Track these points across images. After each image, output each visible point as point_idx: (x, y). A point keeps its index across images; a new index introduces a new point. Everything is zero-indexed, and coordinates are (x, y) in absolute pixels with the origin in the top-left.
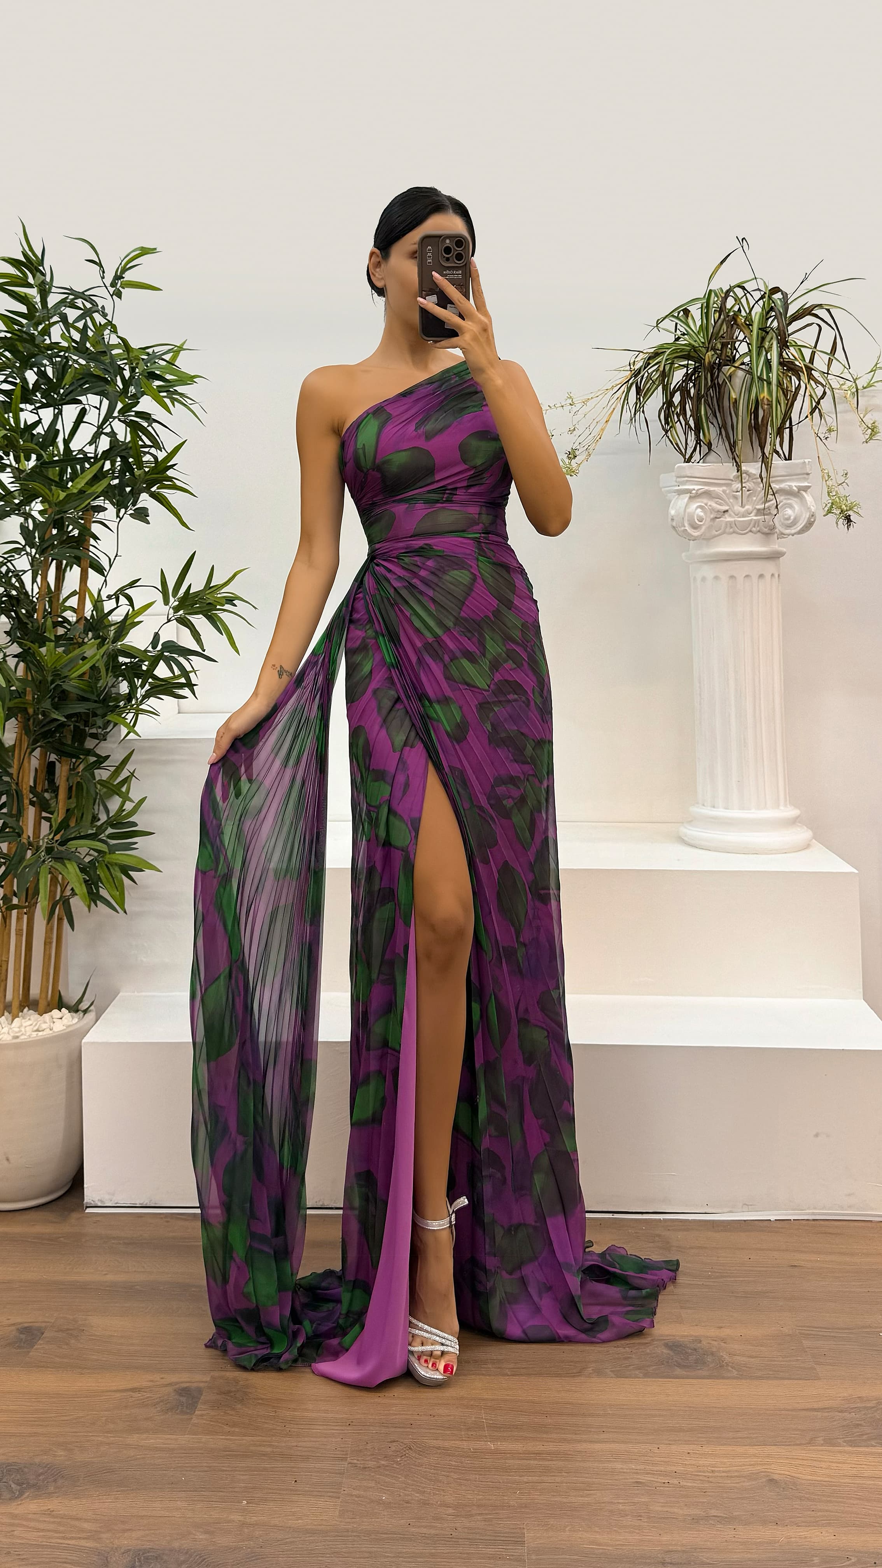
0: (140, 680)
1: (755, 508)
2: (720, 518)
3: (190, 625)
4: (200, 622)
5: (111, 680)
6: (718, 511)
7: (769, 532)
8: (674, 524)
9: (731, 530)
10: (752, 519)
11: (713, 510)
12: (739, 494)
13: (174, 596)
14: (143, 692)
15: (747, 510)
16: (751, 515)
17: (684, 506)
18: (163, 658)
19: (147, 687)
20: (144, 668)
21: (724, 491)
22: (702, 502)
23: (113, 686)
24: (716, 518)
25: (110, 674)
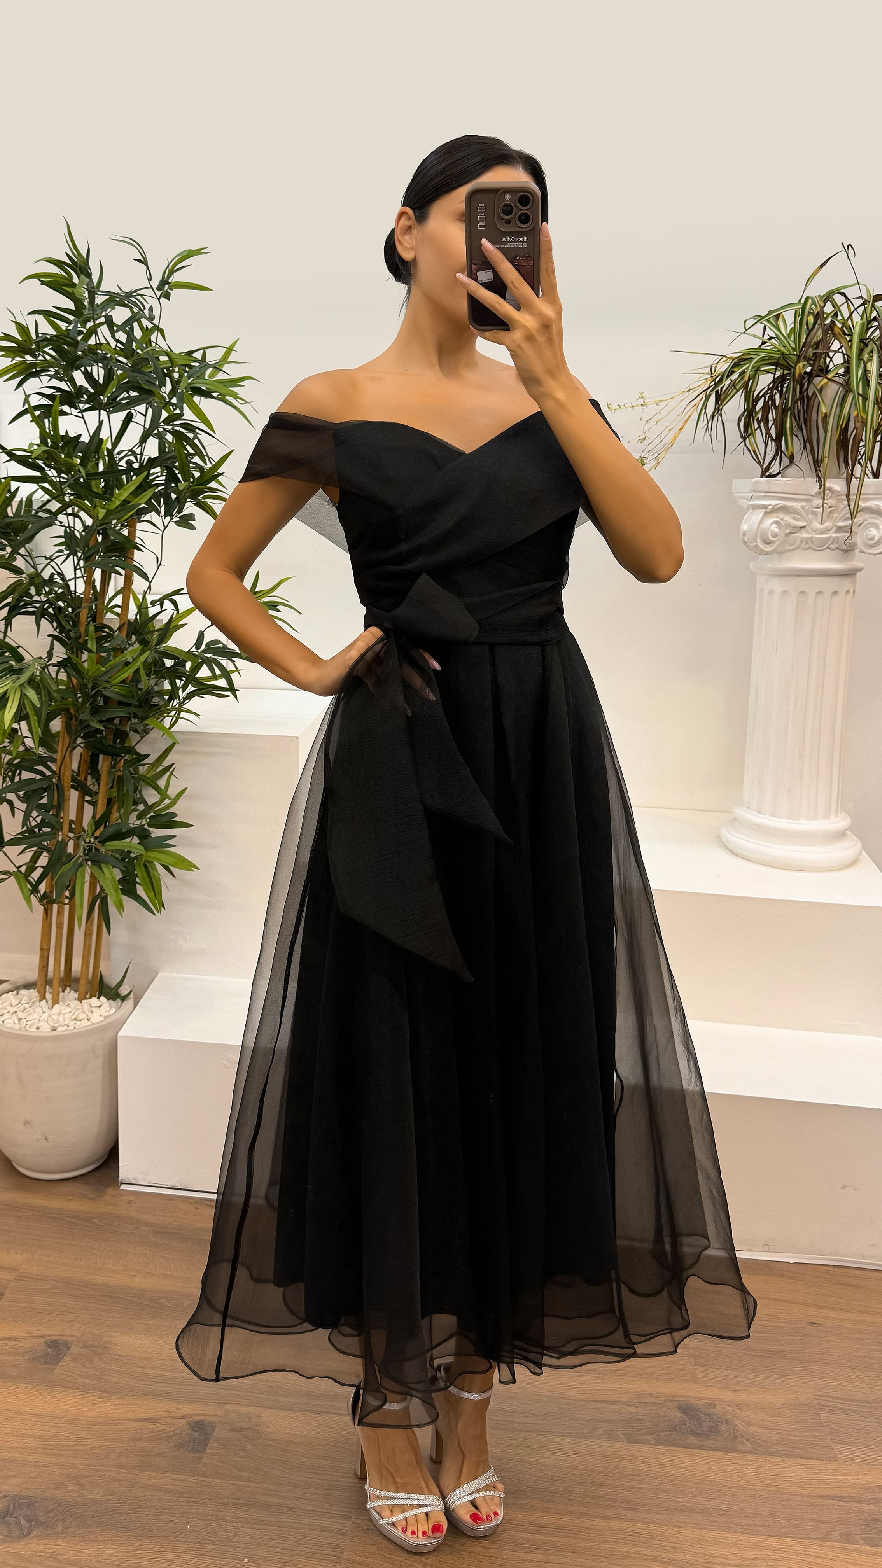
0: (183, 682)
1: (835, 525)
2: (796, 533)
5: (152, 680)
6: (794, 527)
7: (848, 550)
8: (746, 539)
9: (807, 546)
10: (830, 537)
11: (788, 525)
12: (820, 510)
14: (185, 693)
15: (826, 527)
16: (831, 532)
17: (759, 520)
18: (206, 659)
19: (190, 687)
20: (187, 670)
21: (803, 507)
22: (778, 517)
23: (155, 685)
24: (793, 533)
25: (152, 674)
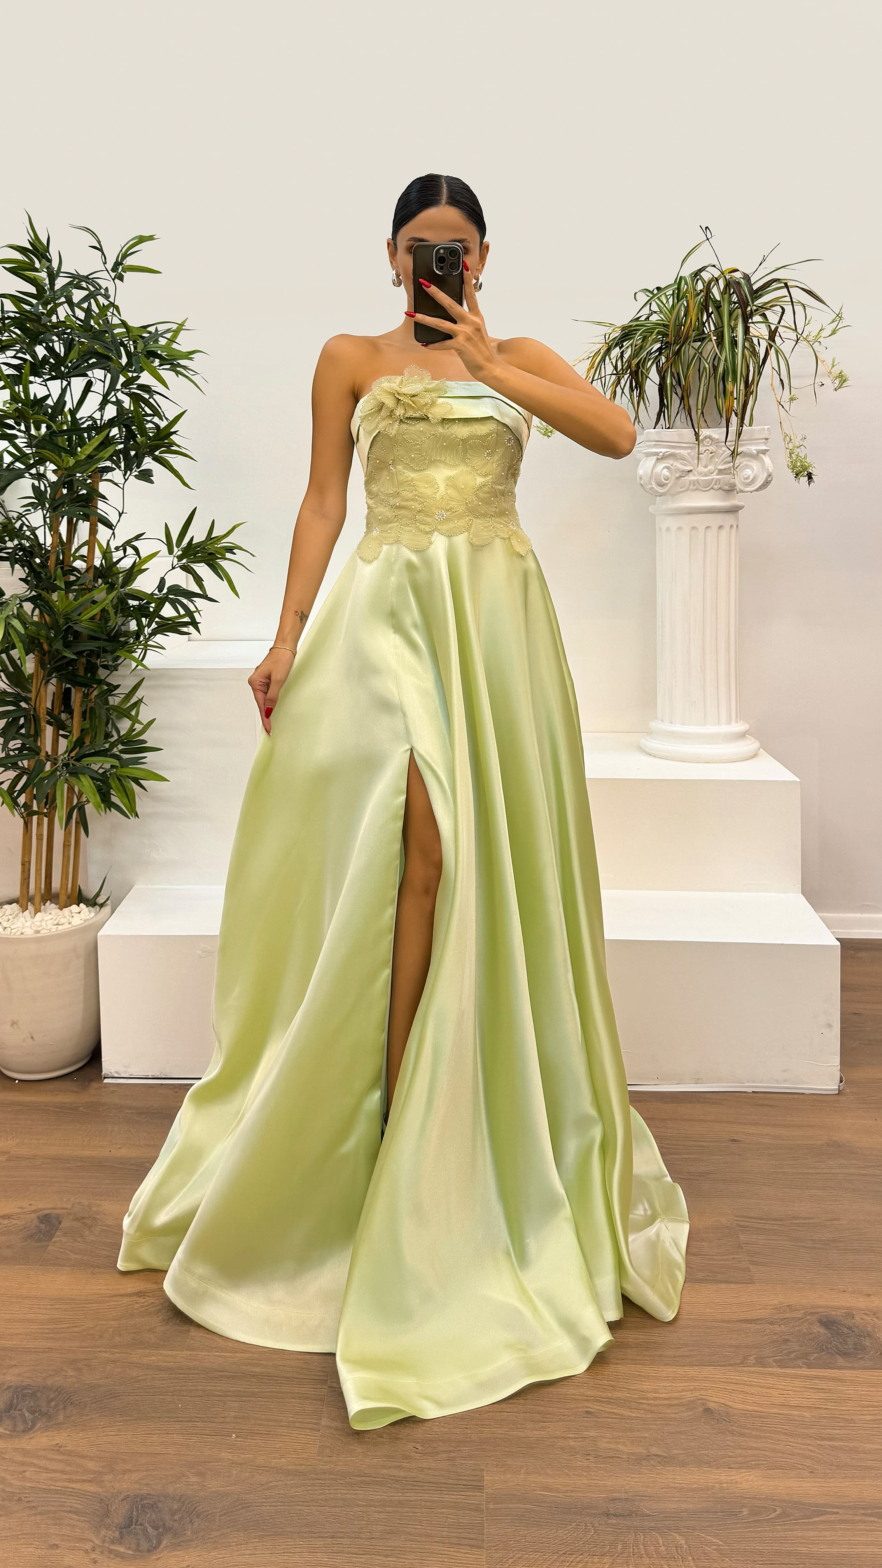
0: (148, 620)
2: (684, 476)
3: (193, 573)
4: (202, 569)
5: (120, 620)
6: (683, 471)
7: (729, 489)
8: (643, 485)
9: (695, 488)
10: (713, 479)
11: (677, 470)
13: (178, 546)
14: (150, 630)
15: (709, 471)
16: (713, 475)
18: (169, 599)
19: (154, 625)
20: (151, 610)
21: (689, 454)
22: (668, 463)
23: (122, 624)
24: (681, 477)
25: (118, 616)
